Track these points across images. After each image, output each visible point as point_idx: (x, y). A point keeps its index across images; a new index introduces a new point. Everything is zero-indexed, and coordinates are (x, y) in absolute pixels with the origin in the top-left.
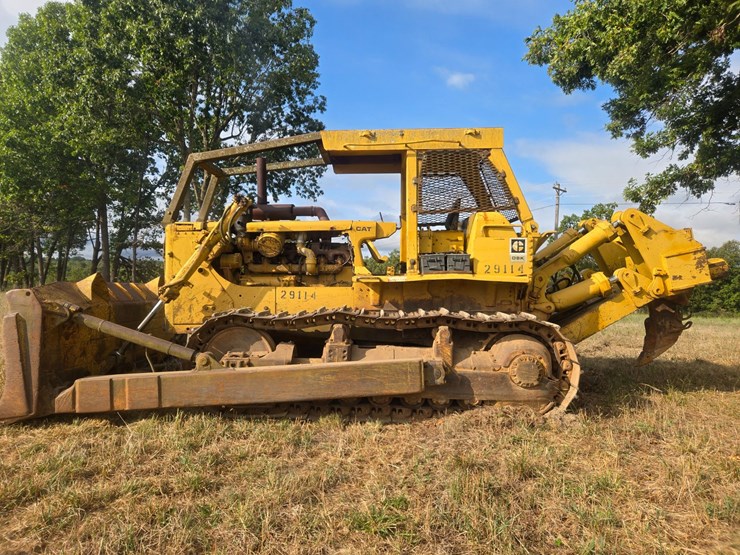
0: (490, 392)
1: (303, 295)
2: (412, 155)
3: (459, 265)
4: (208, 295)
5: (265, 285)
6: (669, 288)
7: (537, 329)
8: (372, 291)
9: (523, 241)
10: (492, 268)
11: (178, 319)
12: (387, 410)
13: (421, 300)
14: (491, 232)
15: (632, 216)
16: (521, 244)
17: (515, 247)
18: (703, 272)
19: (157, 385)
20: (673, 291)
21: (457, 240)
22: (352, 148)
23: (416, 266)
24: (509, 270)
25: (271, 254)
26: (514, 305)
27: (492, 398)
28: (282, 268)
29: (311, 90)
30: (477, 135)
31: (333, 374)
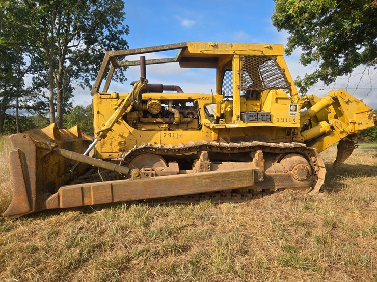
0: (283, 184)
1: (175, 135)
2: (237, 58)
3: (265, 118)
4: (122, 136)
5: (153, 130)
6: (356, 129)
7: (303, 151)
8: (213, 133)
9: (296, 105)
10: (280, 119)
11: (104, 150)
12: (229, 196)
13: (239, 137)
14: (279, 100)
15: (341, 93)
16: (295, 107)
17: (292, 108)
18: (371, 121)
19: (110, 189)
20: (358, 130)
21: (257, 105)
22: (205, 52)
23: (240, 119)
24: (288, 121)
25: (155, 112)
26: (285, 139)
27: (284, 187)
28: (159, 120)
29: (121, 22)
30: (270, 48)
31: (209, 178)
